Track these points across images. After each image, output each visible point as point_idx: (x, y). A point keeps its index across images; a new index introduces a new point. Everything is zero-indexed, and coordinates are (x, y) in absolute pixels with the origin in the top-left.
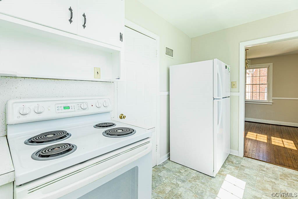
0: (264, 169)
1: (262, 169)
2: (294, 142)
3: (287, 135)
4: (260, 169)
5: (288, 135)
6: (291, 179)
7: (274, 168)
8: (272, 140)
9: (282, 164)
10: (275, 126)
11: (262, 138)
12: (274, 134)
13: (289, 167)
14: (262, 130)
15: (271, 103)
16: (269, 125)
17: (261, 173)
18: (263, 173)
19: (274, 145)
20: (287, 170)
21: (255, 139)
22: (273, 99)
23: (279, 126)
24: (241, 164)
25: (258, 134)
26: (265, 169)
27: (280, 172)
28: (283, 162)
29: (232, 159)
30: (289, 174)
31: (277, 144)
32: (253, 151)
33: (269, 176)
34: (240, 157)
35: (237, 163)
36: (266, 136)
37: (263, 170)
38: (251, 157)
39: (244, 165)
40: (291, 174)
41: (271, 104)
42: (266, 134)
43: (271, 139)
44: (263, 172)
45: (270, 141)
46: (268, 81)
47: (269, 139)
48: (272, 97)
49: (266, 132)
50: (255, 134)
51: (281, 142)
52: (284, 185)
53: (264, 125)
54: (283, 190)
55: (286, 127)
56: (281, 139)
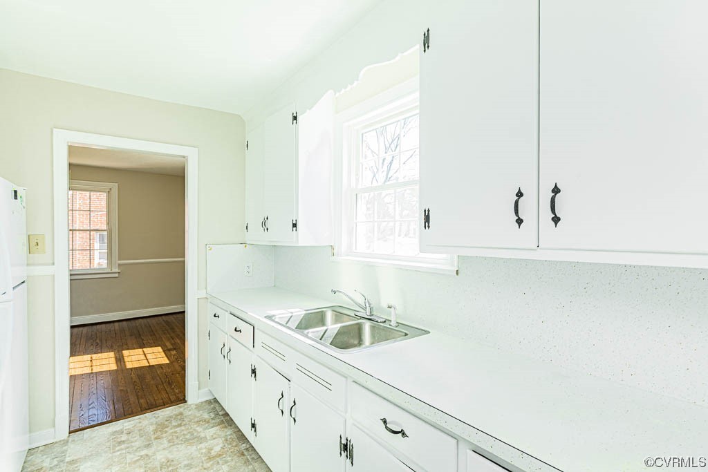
0: (123, 439)
1: (119, 441)
2: (162, 348)
3: (150, 337)
4: (114, 443)
5: (151, 335)
6: (171, 429)
7: (140, 422)
8: (126, 359)
9: (152, 405)
10: (124, 323)
11: (104, 362)
12: (127, 344)
13: (164, 405)
14: (101, 340)
15: (116, 273)
16: (112, 324)
17: (118, 451)
18: (122, 449)
19: (131, 369)
20: (163, 414)
21: (88, 371)
22: (119, 265)
23: (132, 321)
24: (68, 459)
25: (95, 356)
26: (124, 437)
27: (152, 424)
28: (152, 401)
29: (38, 461)
30: (167, 421)
31: (136, 365)
32: (90, 407)
33: (135, 449)
34: (60, 441)
35: (55, 462)
36: (112, 354)
37: (121, 443)
38: (87, 425)
39: (75, 458)
40: (169, 419)
41: (117, 275)
42: (111, 349)
43: (123, 357)
44: (123, 446)
45: (122, 363)
46: (108, 224)
47: (120, 360)
48: (119, 260)
49: (110, 344)
50: (87, 357)
51: (143, 357)
52: (164, 449)
53: (103, 326)
54: (163, 460)
55: (145, 320)
56: (141, 350)
